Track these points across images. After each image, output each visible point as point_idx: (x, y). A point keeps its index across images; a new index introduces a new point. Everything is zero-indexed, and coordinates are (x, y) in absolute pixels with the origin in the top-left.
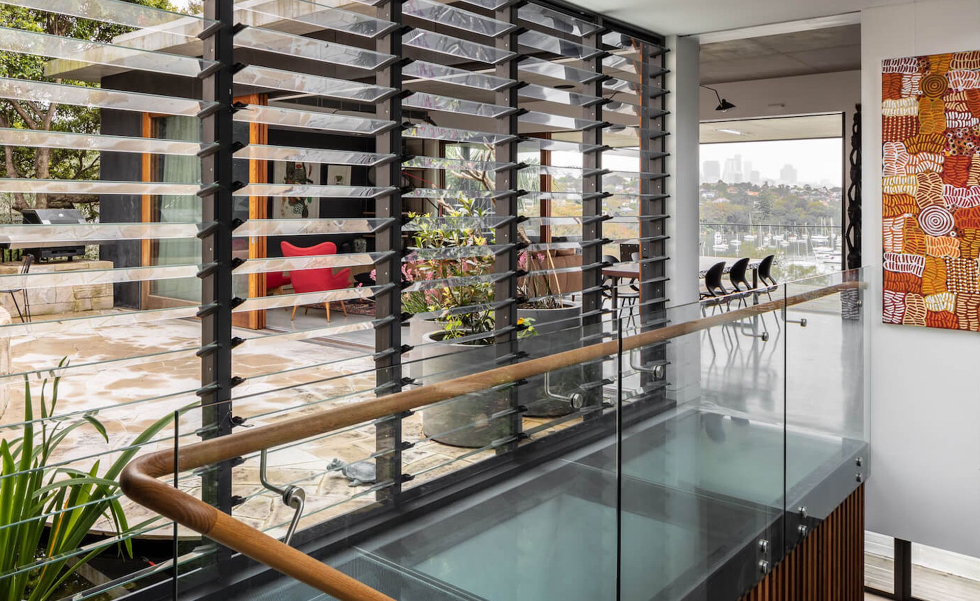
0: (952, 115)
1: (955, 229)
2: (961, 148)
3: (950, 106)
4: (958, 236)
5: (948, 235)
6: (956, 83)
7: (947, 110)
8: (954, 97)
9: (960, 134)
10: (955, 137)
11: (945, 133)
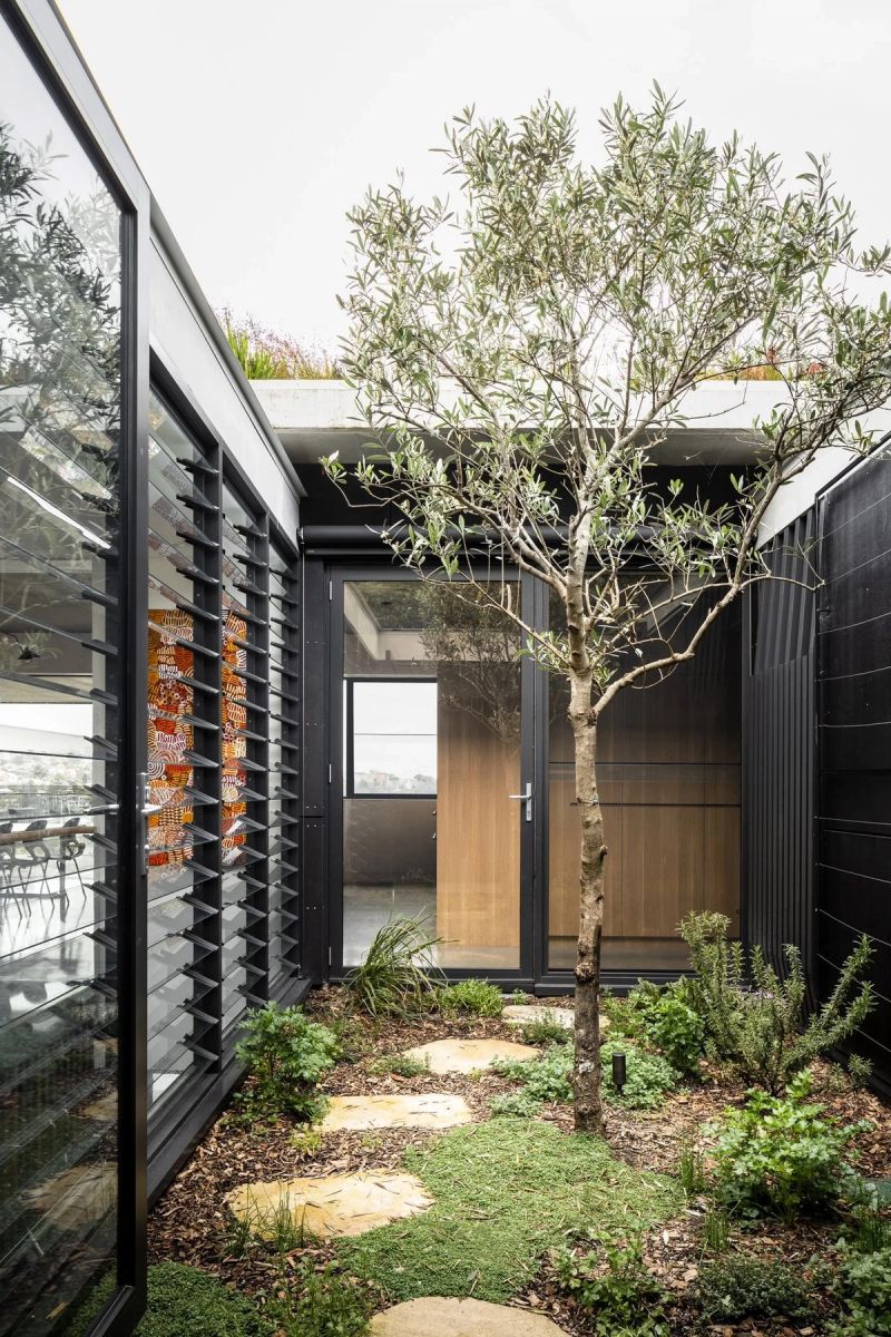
0: (163, 667)
1: (166, 773)
2: (170, 698)
3: (163, 659)
4: (167, 779)
5: (160, 779)
6: (166, 639)
7: (160, 663)
8: (164, 651)
9: (169, 685)
10: (165, 688)
11: (158, 683)
